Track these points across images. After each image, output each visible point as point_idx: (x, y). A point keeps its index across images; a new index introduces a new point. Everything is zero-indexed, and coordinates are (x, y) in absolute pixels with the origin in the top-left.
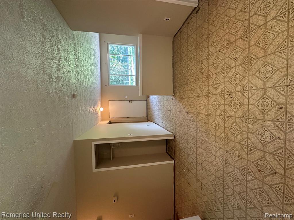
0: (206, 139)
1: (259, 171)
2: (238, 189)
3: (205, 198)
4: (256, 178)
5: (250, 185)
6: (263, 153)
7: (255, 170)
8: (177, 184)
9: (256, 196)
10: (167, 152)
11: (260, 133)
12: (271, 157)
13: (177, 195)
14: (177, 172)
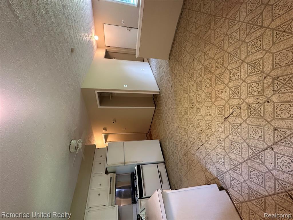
0: (174, 113)
1: (184, 143)
2: (175, 142)
3: (164, 136)
4: (182, 144)
5: (179, 144)
6: (188, 139)
7: (183, 141)
8: (154, 119)
9: (179, 148)
10: (153, 98)
11: (192, 132)
12: (189, 142)
13: (152, 124)
14: (155, 114)
